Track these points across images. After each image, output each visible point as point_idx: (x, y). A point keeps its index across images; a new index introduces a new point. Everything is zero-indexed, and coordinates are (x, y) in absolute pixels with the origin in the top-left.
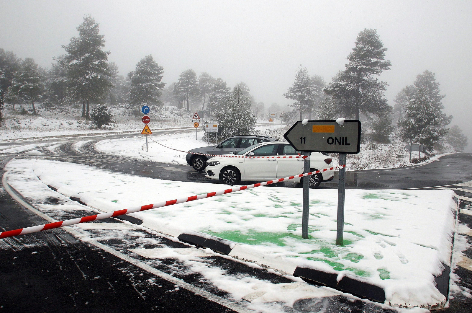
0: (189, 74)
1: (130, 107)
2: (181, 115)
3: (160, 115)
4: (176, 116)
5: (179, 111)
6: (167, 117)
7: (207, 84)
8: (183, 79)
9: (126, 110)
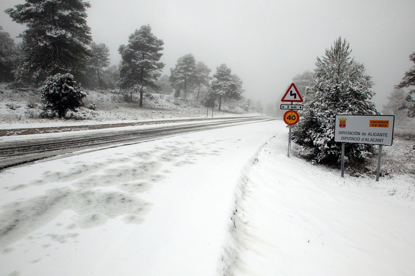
0: (189, 58)
1: (120, 93)
2: (178, 104)
3: (156, 103)
4: (173, 104)
5: (176, 99)
6: (163, 106)
7: (203, 74)
8: (181, 65)
9: (116, 96)
